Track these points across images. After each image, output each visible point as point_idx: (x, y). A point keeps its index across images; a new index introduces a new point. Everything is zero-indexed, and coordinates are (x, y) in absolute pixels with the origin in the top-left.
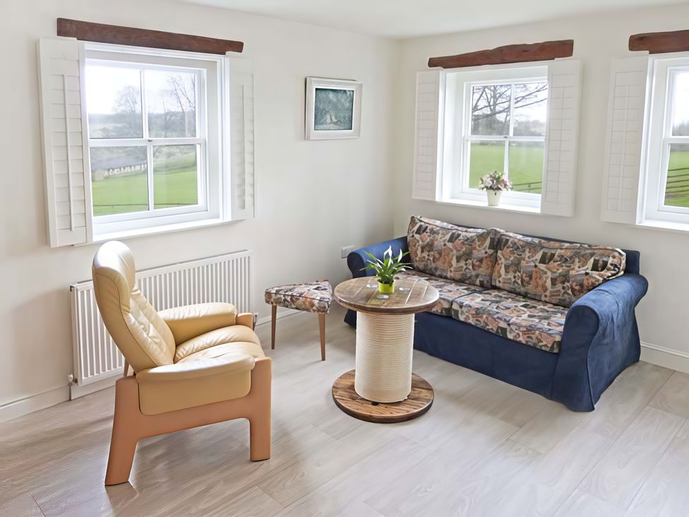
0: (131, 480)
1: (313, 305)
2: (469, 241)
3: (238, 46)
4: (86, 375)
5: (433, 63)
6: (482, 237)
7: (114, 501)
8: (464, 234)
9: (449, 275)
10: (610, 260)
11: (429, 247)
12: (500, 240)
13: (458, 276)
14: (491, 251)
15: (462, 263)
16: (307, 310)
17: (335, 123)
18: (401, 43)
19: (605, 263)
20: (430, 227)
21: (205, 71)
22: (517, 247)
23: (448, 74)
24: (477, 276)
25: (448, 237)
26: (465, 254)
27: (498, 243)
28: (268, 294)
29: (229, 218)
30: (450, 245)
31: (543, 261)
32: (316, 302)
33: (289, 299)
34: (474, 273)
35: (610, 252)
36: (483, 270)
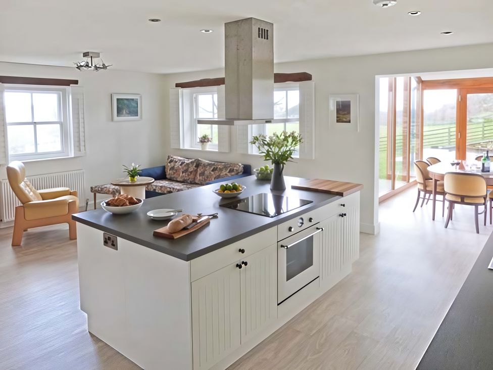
0: (22, 244)
1: (109, 191)
2: (188, 164)
3: (76, 82)
4: (6, 218)
5: (178, 85)
6: (192, 162)
7: (16, 252)
8: (187, 161)
9: (178, 180)
10: (235, 168)
11: (172, 168)
12: (199, 163)
13: (181, 180)
14: (195, 168)
15: (184, 174)
16: (106, 193)
17: (128, 114)
18: (165, 76)
19: (233, 170)
20: (174, 160)
21: (61, 93)
22: (205, 166)
23: (184, 90)
24: (189, 179)
25: (180, 163)
26: (185, 170)
27: (198, 164)
28: (92, 188)
29: (73, 156)
30: (180, 167)
31: (213, 171)
32: (111, 190)
33: (100, 189)
34: (188, 178)
35: (235, 165)
36: (192, 176)
